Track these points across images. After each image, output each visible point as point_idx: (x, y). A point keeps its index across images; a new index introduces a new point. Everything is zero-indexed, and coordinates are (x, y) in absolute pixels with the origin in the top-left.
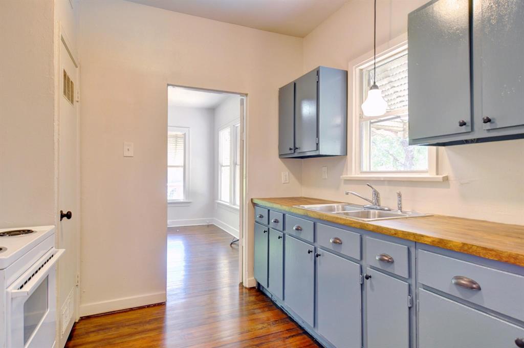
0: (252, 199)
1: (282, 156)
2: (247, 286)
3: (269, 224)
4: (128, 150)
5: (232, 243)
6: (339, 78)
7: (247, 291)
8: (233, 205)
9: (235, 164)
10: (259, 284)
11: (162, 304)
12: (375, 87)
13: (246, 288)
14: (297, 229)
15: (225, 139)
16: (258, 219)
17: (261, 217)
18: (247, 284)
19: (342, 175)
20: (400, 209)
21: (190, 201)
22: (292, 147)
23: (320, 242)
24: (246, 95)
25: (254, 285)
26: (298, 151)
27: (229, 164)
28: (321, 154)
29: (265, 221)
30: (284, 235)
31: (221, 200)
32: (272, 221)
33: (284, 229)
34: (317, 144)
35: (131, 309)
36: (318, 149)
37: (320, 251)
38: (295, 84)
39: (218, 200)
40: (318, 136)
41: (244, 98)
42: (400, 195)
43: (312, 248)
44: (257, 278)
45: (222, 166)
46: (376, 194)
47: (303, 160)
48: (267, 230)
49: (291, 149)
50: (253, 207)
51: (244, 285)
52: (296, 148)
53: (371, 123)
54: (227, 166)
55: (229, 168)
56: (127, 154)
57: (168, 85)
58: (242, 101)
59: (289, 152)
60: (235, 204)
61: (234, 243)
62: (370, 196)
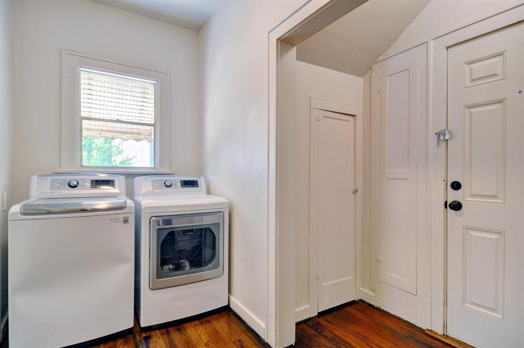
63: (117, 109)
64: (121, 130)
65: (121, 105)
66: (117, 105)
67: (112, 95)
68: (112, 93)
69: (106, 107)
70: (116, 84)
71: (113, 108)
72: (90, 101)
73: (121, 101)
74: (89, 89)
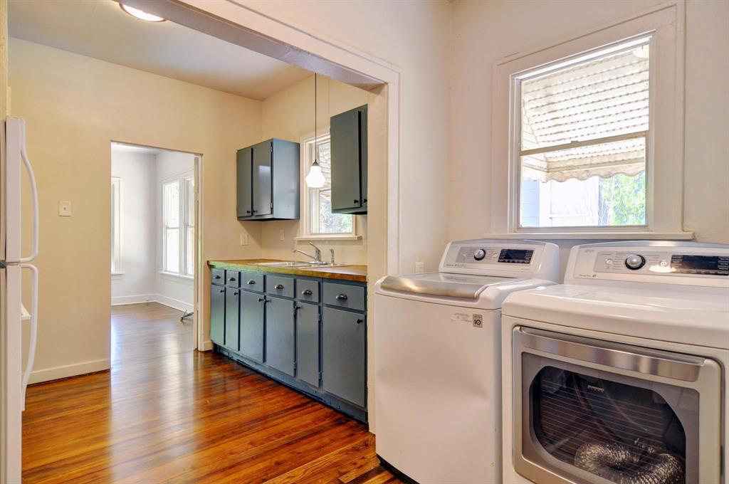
0: (208, 262)
1: (239, 218)
2: (203, 350)
3: (225, 283)
4: (65, 209)
5: (182, 318)
6: (293, 148)
7: (203, 354)
8: (185, 275)
9: (187, 226)
10: (215, 346)
11: (107, 371)
12: (316, 163)
13: (201, 352)
14: (251, 283)
15: (172, 195)
16: (214, 281)
17: (218, 277)
18: (202, 348)
19: (295, 236)
20: (333, 261)
21: (121, 272)
22: (250, 210)
23: (268, 291)
24: (202, 155)
25: (210, 347)
26: (255, 214)
27: (178, 226)
28: (275, 217)
29: (222, 281)
30: (240, 291)
31: (166, 271)
32: (228, 280)
33: (240, 286)
34: (272, 209)
35: (70, 378)
36: (272, 213)
37: (268, 298)
38: (252, 150)
39: (162, 270)
40: (272, 201)
41: (199, 157)
42: (332, 251)
43: (262, 297)
44: (213, 339)
45: (167, 228)
46: (318, 252)
47: (263, 222)
48: (223, 289)
49: (248, 212)
50: (209, 270)
51: (199, 349)
52: (253, 212)
53: (320, 191)
54: (175, 228)
55: (178, 230)
56: (63, 213)
57: (112, 141)
58: (196, 162)
59: (247, 215)
60: (186, 274)
61: (185, 318)
62: (314, 254)
63: (601, 121)
64: (625, 158)
65: (606, 112)
66: (600, 113)
67: (585, 100)
68: (585, 96)
69: (582, 125)
70: (589, 76)
71: (595, 122)
72: (557, 122)
73: (605, 104)
74: (549, 104)
